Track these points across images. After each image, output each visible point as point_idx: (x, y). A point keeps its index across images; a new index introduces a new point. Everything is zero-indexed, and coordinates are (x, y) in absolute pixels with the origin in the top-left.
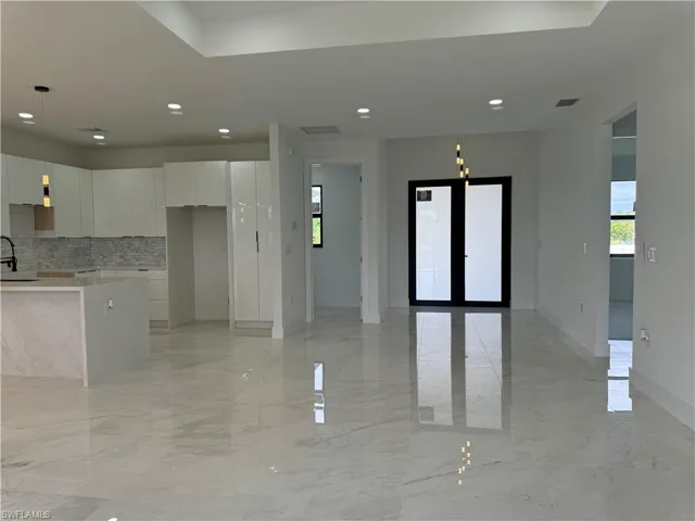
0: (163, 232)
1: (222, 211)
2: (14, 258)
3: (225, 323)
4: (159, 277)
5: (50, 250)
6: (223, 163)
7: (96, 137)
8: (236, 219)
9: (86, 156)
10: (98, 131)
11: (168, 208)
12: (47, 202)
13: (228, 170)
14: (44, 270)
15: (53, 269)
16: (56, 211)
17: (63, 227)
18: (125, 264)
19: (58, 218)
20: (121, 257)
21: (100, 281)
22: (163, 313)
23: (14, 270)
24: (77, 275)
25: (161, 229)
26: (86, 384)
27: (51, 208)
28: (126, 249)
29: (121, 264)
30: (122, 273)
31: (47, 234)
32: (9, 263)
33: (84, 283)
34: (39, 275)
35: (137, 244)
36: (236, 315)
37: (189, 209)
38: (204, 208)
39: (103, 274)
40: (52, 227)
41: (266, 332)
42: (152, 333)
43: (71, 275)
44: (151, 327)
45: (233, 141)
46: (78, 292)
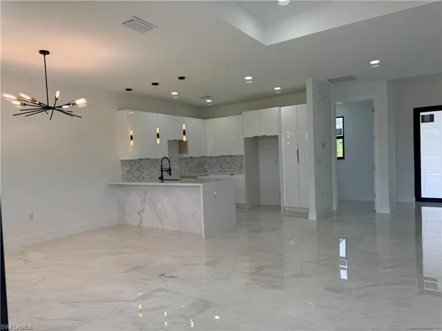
0: (242, 153)
1: (276, 138)
2: (170, 168)
3: (278, 208)
4: (241, 178)
5: (186, 164)
6: (277, 108)
7: (208, 101)
8: (284, 143)
9: (202, 112)
10: (208, 97)
11: (246, 139)
12: (185, 139)
13: (280, 111)
14: (183, 174)
15: (187, 174)
16: (189, 143)
17: (192, 152)
18: (222, 171)
19: (190, 147)
20: (221, 167)
21: (209, 180)
22: (243, 201)
23: (170, 174)
24: (199, 177)
25: (239, 150)
26: (204, 237)
27: (187, 141)
28: (223, 163)
29: (220, 171)
30: (220, 176)
31: (185, 155)
32: (168, 171)
33: (202, 181)
34: (181, 177)
35: (228, 160)
36: (285, 203)
37: (256, 138)
38: (265, 137)
39: (211, 177)
40: (187, 152)
41: (305, 215)
42: (237, 211)
43: (195, 177)
44: (237, 207)
45: (283, 94)
46: (199, 187)
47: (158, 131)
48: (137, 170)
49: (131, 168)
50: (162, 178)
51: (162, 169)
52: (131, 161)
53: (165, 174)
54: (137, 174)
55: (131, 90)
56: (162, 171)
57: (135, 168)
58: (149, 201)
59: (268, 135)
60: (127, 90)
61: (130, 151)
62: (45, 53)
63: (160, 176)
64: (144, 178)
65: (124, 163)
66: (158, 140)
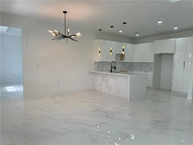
0: (153, 61)
1: (173, 54)
2: (115, 67)
3: (170, 91)
4: (150, 74)
5: (123, 65)
6: (174, 39)
7: (137, 35)
8: (176, 57)
9: (134, 40)
10: (137, 33)
11: (155, 54)
12: (123, 53)
13: (176, 40)
14: (122, 70)
15: (123, 70)
16: (125, 55)
17: (127, 59)
19: (126, 57)
20: (140, 68)
21: (134, 74)
22: (151, 85)
23: (115, 69)
24: (129, 72)
25: (151, 59)
26: (129, 101)
28: (142, 66)
29: (140, 70)
30: (140, 72)
31: (123, 61)
32: (114, 68)
33: (130, 74)
34: (121, 71)
35: (145, 64)
36: (174, 88)
37: (161, 55)
38: (166, 54)
39: (135, 72)
41: (185, 96)
42: (147, 90)
43: (127, 72)
44: (147, 88)
45: (178, 31)
46: (128, 76)
47: (111, 49)
48: (101, 66)
49: (98, 66)
50: (111, 71)
51: (112, 66)
52: (99, 62)
53: (113, 69)
54: (101, 68)
55: (101, 30)
56: (112, 68)
58: (105, 81)
59: (168, 53)
60: (100, 30)
61: (98, 58)
62: (65, 12)
63: (111, 70)
64: (104, 70)
65: (96, 63)
66: (111, 53)
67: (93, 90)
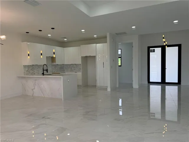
0: (80, 63)
1: (95, 56)
2: (47, 69)
3: (95, 86)
4: (80, 74)
5: (55, 67)
6: (95, 44)
7: (65, 39)
8: (98, 59)
9: (63, 44)
10: (65, 38)
11: (82, 57)
12: (54, 56)
13: (96, 46)
14: (54, 72)
15: (55, 72)
17: (58, 62)
18: (72, 71)
19: (57, 60)
20: (71, 69)
21: (66, 75)
22: (80, 83)
23: (47, 72)
24: (61, 73)
26: (63, 100)
27: (55, 57)
28: (72, 67)
29: (71, 71)
30: (70, 73)
31: (54, 64)
32: (46, 70)
33: (62, 75)
34: (53, 73)
35: (74, 65)
36: (98, 84)
37: (86, 57)
38: (90, 57)
39: (67, 73)
40: (55, 62)
41: (106, 89)
42: (78, 88)
43: (59, 73)
44: (78, 87)
45: (98, 38)
46: (61, 78)
47: (41, 52)
48: (32, 70)
49: (28, 69)
50: (43, 74)
51: (43, 69)
52: (29, 66)
53: (45, 72)
54: (31, 72)
56: (43, 70)
57: (31, 69)
58: (37, 84)
59: (92, 55)
61: (28, 61)
63: (42, 73)
64: (34, 74)
65: (25, 66)
66: (42, 56)
67: (24, 96)
